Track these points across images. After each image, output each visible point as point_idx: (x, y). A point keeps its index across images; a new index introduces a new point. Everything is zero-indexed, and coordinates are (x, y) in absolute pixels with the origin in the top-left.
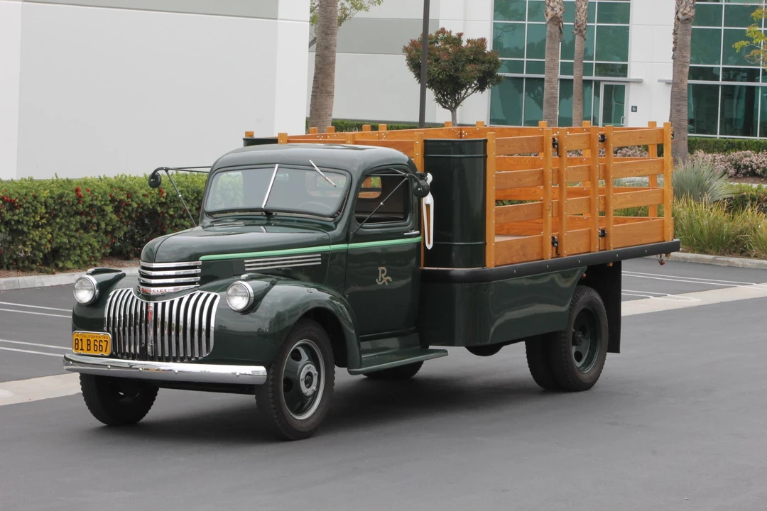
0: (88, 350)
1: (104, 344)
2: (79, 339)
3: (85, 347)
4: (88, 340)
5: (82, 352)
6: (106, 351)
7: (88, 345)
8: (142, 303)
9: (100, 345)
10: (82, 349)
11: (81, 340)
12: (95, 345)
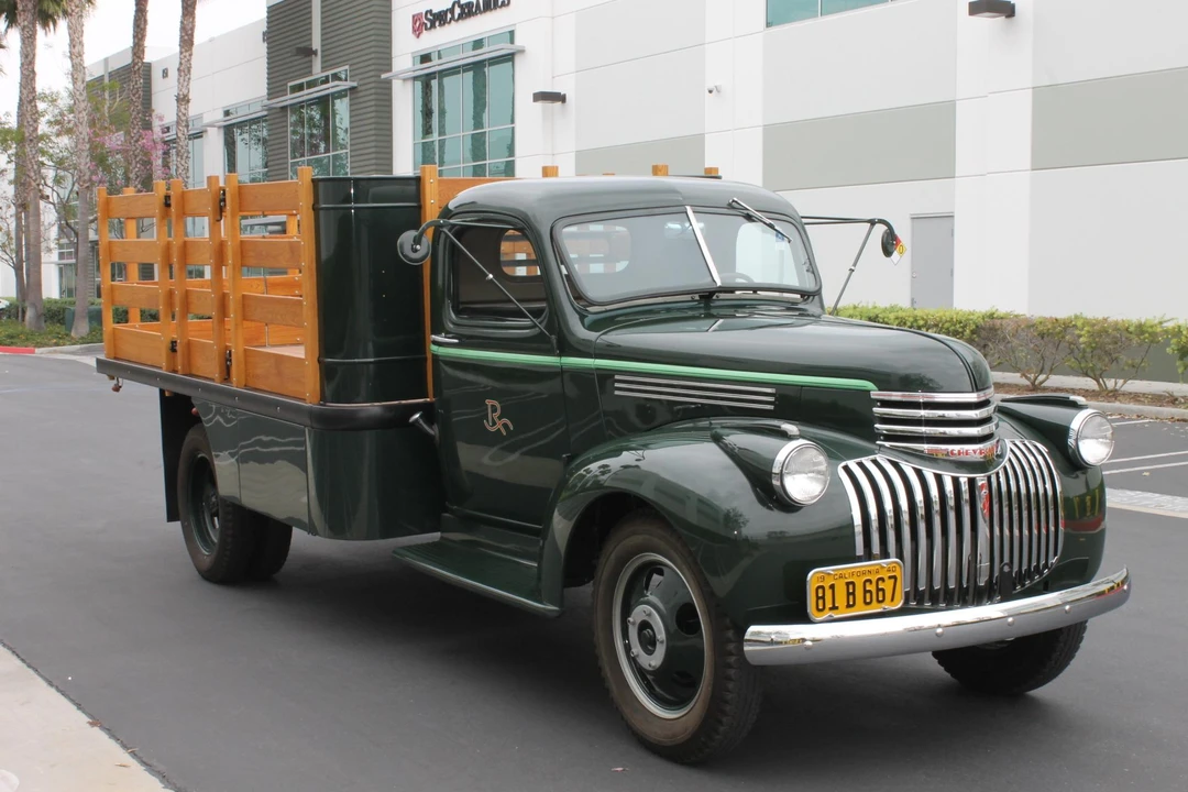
0: (849, 606)
1: (887, 586)
2: (827, 587)
3: (841, 600)
4: (848, 584)
5: (836, 615)
6: (892, 600)
7: (849, 594)
8: (956, 481)
9: (878, 590)
10: (834, 608)
11: (832, 587)
12: (865, 591)
